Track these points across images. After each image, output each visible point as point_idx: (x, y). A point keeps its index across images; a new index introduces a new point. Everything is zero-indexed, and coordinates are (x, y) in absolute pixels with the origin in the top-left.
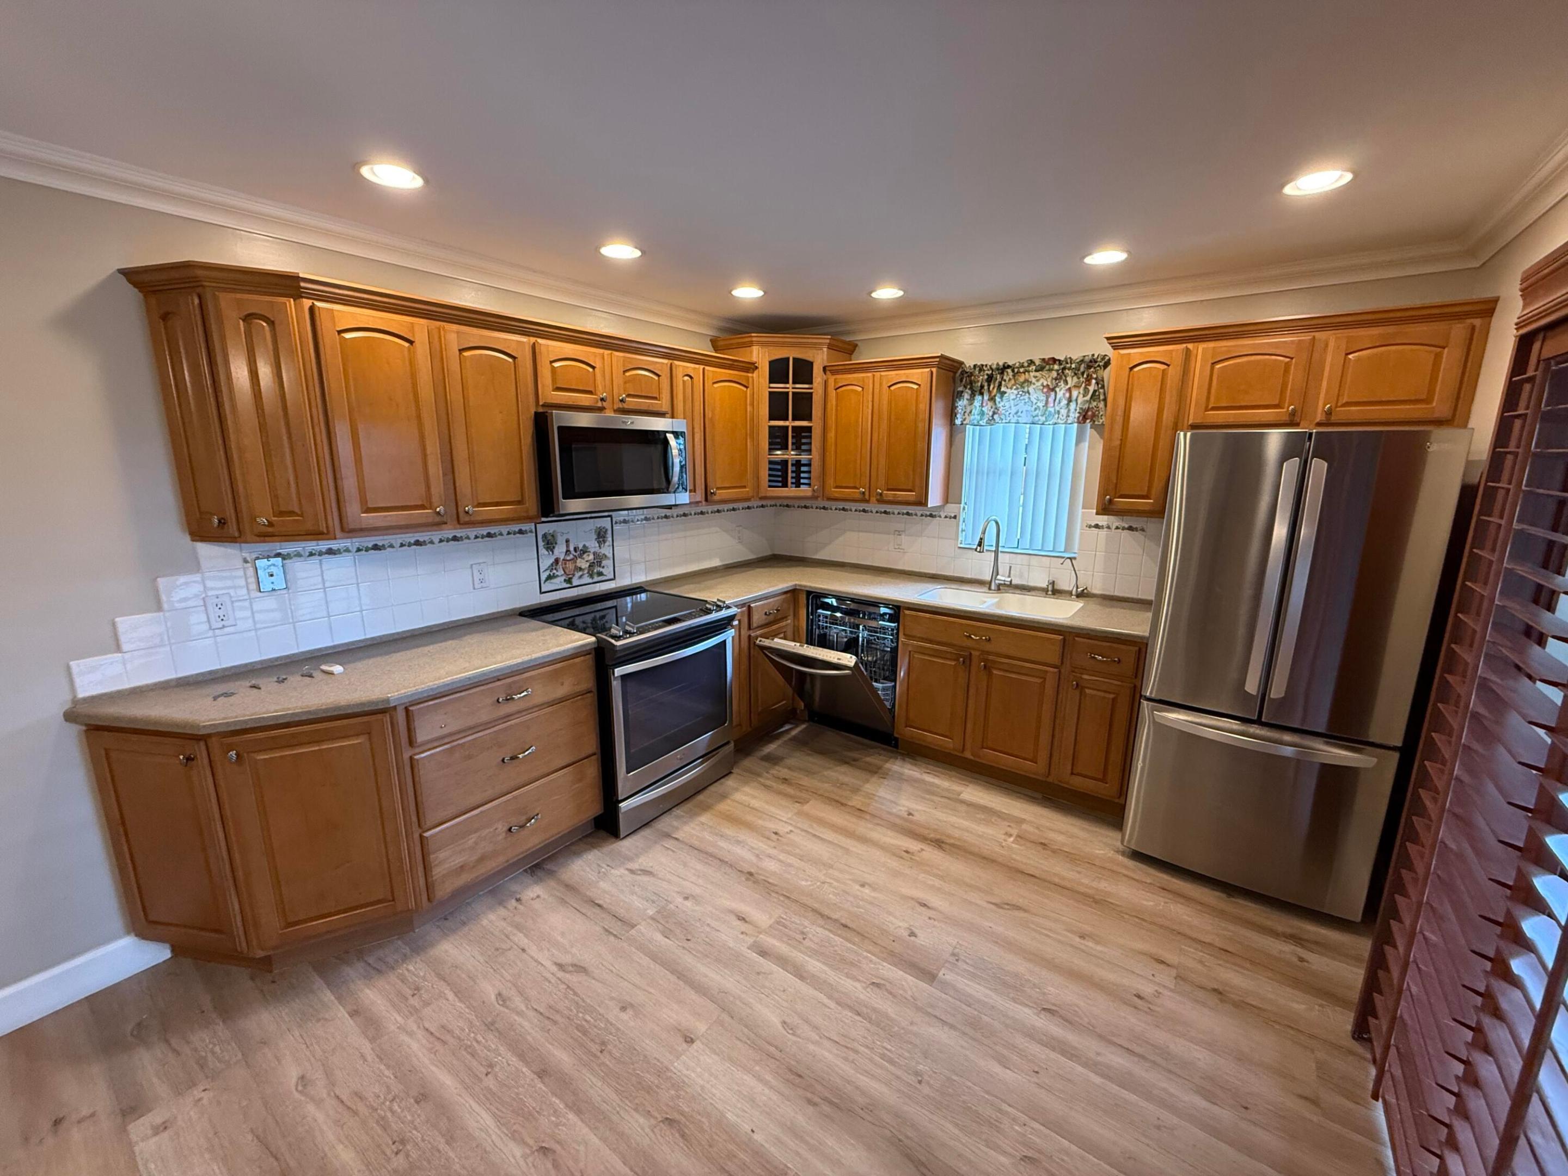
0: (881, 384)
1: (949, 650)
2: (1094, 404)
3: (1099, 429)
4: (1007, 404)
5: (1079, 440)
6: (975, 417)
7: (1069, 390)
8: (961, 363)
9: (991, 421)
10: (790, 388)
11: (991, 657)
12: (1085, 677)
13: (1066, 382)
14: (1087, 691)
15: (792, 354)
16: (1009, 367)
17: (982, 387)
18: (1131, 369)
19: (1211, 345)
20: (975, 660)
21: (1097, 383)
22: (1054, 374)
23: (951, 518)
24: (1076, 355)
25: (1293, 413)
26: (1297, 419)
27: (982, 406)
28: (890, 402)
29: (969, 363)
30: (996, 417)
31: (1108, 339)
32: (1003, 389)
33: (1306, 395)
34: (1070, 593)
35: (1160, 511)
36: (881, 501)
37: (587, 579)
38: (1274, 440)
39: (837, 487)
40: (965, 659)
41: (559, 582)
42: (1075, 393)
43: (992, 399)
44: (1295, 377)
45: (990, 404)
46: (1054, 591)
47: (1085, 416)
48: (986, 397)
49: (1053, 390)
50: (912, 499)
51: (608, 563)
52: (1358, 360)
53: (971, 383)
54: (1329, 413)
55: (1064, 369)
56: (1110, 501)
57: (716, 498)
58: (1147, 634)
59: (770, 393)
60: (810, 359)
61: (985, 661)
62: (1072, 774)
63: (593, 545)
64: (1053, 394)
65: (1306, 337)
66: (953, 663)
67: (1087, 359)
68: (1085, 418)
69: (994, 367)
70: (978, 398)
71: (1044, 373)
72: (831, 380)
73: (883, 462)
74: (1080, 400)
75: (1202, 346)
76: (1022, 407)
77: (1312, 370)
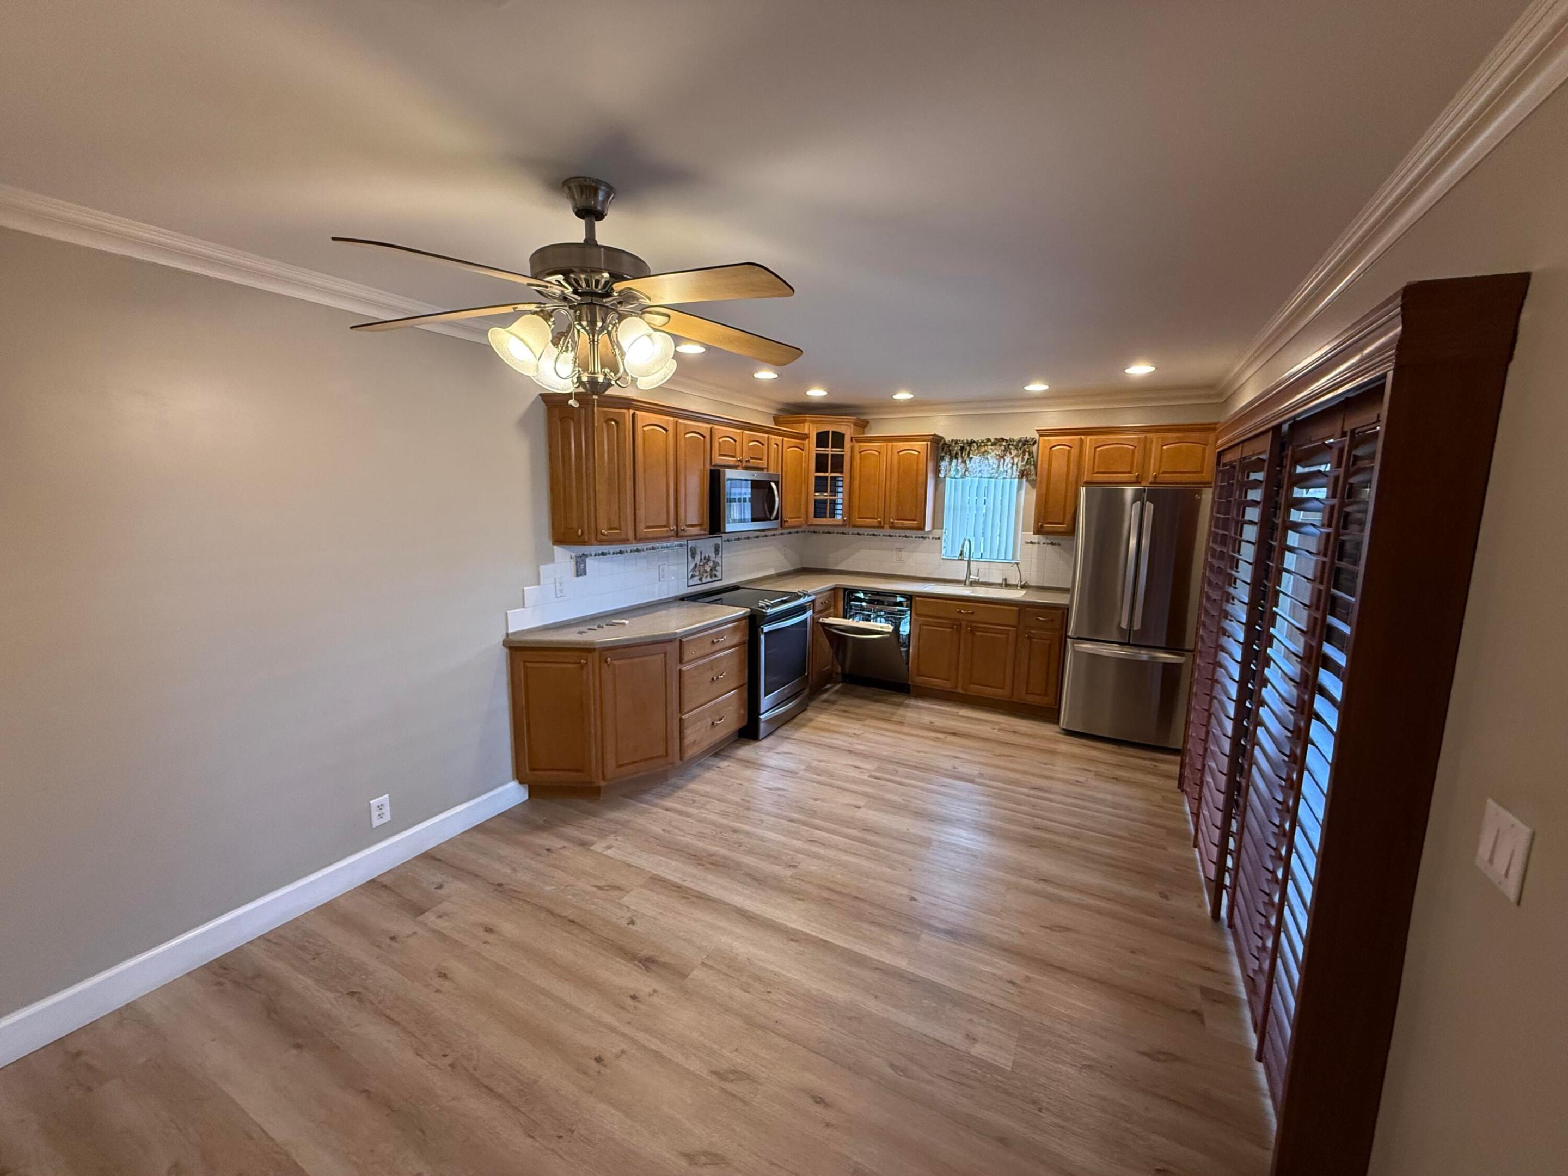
0: (892, 451)
1: (947, 621)
2: (1028, 467)
3: (1033, 483)
4: (974, 466)
5: (1019, 488)
6: (953, 473)
7: (1013, 458)
8: (942, 438)
9: (964, 476)
10: (830, 451)
11: (974, 625)
12: (1033, 631)
13: (1011, 453)
14: (1035, 640)
15: (831, 428)
16: (974, 442)
17: (957, 454)
18: (1051, 448)
19: (1094, 437)
20: (963, 626)
21: (1029, 455)
22: (1003, 448)
23: (936, 539)
24: (1016, 438)
25: (1138, 477)
26: (1140, 480)
27: (957, 465)
28: (899, 463)
29: (948, 439)
30: (967, 473)
31: (1037, 430)
32: (971, 456)
33: (1144, 466)
34: (1016, 586)
35: (1072, 531)
36: (893, 527)
37: (709, 579)
38: (1129, 491)
39: (860, 518)
40: (956, 626)
41: (696, 580)
42: (1016, 460)
43: (964, 462)
44: (1138, 457)
45: (963, 465)
46: (1007, 585)
47: (1023, 474)
48: (960, 460)
49: (1002, 457)
50: (915, 526)
51: (719, 568)
52: (1167, 449)
53: (950, 451)
54: (1155, 477)
55: (1009, 445)
56: (1042, 526)
58: (1068, 603)
59: (817, 454)
60: (843, 432)
61: (971, 626)
62: (1027, 693)
63: (713, 555)
64: (1002, 460)
65: (1142, 436)
66: (949, 630)
67: (1023, 440)
68: (1022, 476)
69: (965, 441)
70: (955, 461)
71: (997, 447)
72: (857, 445)
73: (894, 500)
74: (1020, 464)
75: (1089, 438)
76: (983, 467)
77: (1146, 453)
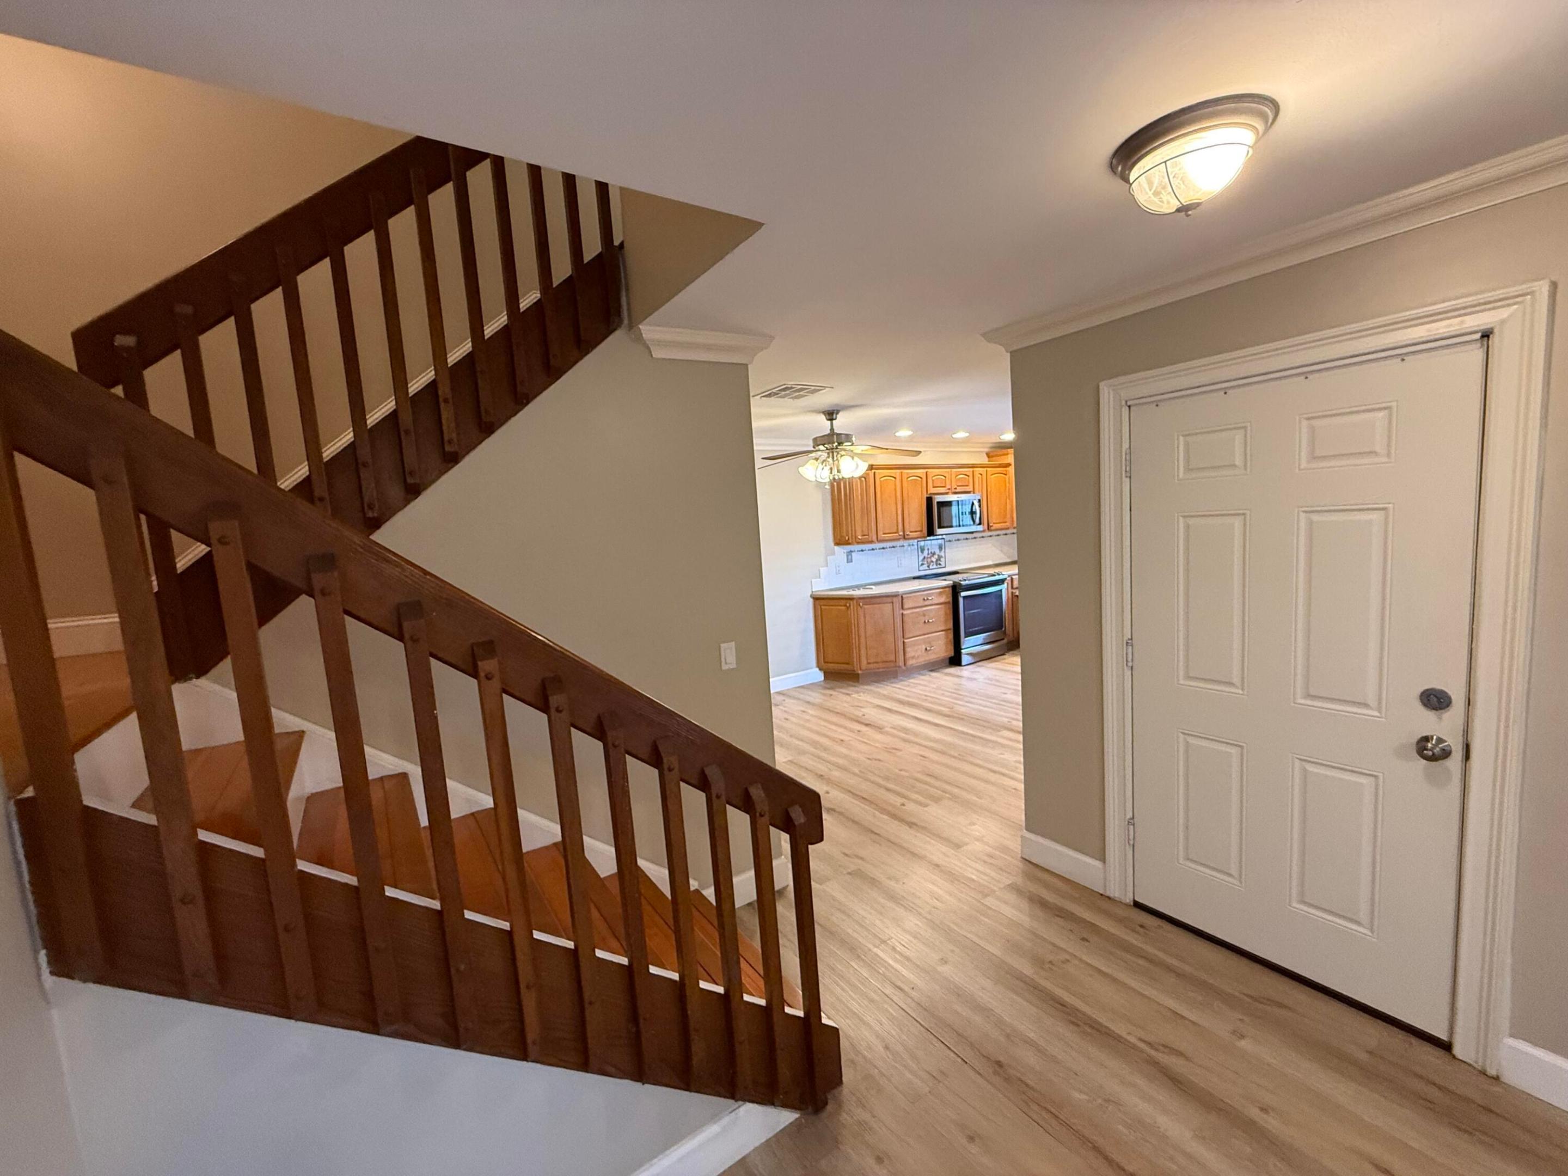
37: (935, 566)
41: (925, 567)
51: (943, 559)
57: (992, 528)
63: (937, 551)
